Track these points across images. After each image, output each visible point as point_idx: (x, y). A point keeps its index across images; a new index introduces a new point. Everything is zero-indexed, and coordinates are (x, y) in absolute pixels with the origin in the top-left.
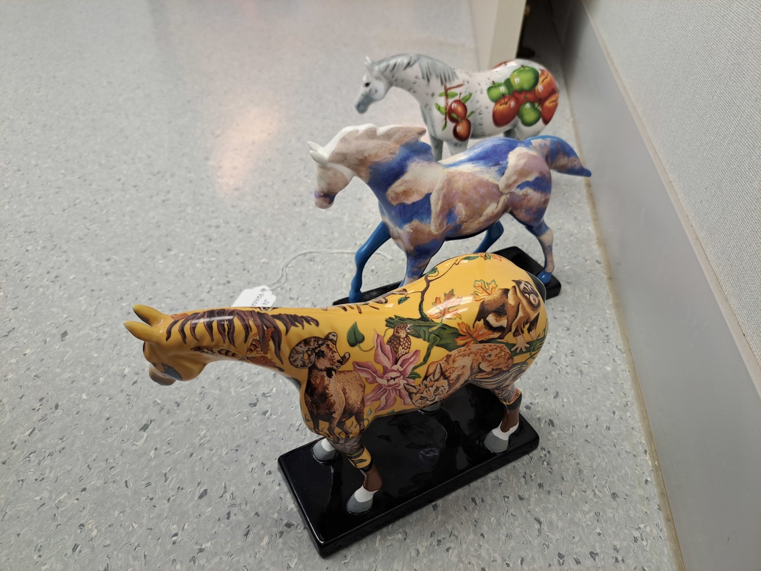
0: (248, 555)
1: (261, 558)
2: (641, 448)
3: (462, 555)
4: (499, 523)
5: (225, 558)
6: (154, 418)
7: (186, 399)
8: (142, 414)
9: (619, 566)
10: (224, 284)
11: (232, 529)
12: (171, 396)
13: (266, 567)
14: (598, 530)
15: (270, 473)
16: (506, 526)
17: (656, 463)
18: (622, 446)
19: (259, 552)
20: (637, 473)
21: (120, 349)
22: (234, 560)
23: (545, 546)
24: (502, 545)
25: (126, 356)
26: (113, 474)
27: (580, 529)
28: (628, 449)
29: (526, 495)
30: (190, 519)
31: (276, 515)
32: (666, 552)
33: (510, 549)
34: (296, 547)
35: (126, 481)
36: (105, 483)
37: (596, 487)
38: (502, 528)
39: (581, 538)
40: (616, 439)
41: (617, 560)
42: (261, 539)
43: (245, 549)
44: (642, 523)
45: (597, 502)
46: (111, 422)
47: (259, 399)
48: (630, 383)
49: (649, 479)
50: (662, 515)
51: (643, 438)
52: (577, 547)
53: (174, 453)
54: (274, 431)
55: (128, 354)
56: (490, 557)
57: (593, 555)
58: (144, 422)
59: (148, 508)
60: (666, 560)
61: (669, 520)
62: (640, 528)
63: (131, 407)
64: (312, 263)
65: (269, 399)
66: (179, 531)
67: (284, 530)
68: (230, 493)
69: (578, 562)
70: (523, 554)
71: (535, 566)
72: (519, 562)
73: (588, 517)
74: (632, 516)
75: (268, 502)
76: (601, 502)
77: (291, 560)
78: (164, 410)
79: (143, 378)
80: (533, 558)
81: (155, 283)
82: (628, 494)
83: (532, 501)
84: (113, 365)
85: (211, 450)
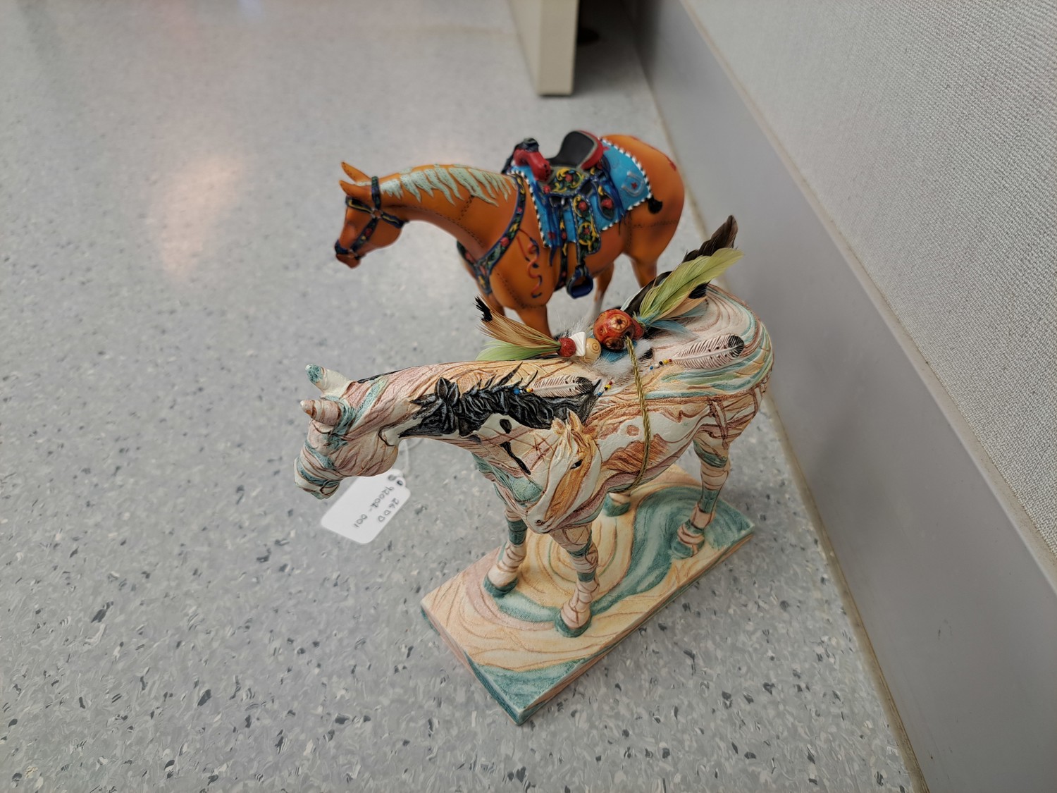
0: (285, 773)
1: (307, 774)
2: (809, 538)
3: (594, 718)
4: (638, 666)
5: (251, 783)
6: (112, 600)
7: (158, 566)
8: (91, 597)
9: (803, 696)
10: (195, 393)
11: (256, 739)
12: (135, 564)
13: (316, 784)
14: (770, 654)
15: (302, 651)
16: (648, 669)
17: (832, 554)
18: (785, 538)
19: (302, 765)
20: (809, 572)
21: (43, 506)
22: (266, 783)
23: (704, 687)
24: (647, 695)
25: (55, 516)
26: (57, 691)
27: (747, 656)
28: (793, 540)
29: (669, 623)
30: (190, 738)
31: (320, 710)
32: (861, 668)
33: (657, 699)
34: (356, 748)
35: (81, 699)
36: (47, 707)
37: (759, 597)
38: (643, 672)
39: (749, 669)
40: (775, 531)
41: (800, 689)
42: (303, 747)
43: (280, 765)
44: (825, 634)
45: (763, 617)
46: (44, 615)
47: (272, 550)
48: (783, 455)
49: (826, 576)
50: (848, 620)
51: (810, 524)
52: (746, 680)
53: (150, 647)
54: (300, 592)
55: (57, 513)
56: (632, 714)
57: (768, 687)
58: (97, 609)
59: (120, 733)
60: (861, 677)
61: (859, 625)
62: (823, 642)
63: (73, 589)
64: (323, 348)
65: (287, 548)
66: (175, 757)
67: (334, 728)
68: (247, 688)
69: (750, 700)
70: (676, 702)
71: (695, 715)
72: (673, 714)
73: (754, 638)
74: (811, 627)
75: (305, 693)
76: (768, 616)
77: (350, 768)
78: (126, 586)
79: (85, 545)
80: (690, 705)
81: (85, 404)
82: (801, 599)
83: (678, 629)
84: (35, 532)
85: (208, 633)
